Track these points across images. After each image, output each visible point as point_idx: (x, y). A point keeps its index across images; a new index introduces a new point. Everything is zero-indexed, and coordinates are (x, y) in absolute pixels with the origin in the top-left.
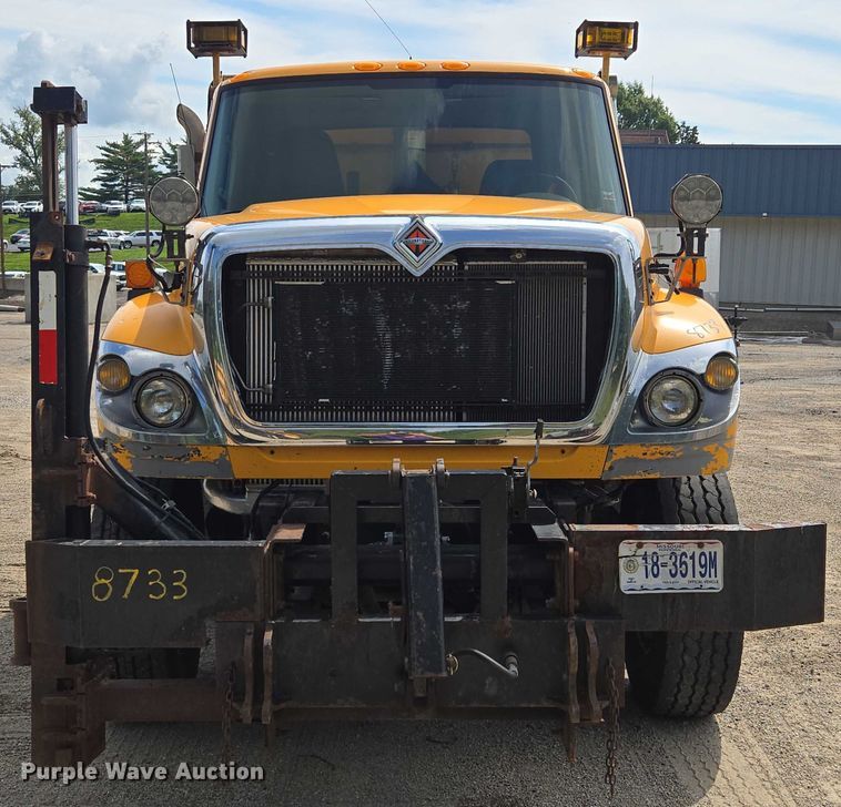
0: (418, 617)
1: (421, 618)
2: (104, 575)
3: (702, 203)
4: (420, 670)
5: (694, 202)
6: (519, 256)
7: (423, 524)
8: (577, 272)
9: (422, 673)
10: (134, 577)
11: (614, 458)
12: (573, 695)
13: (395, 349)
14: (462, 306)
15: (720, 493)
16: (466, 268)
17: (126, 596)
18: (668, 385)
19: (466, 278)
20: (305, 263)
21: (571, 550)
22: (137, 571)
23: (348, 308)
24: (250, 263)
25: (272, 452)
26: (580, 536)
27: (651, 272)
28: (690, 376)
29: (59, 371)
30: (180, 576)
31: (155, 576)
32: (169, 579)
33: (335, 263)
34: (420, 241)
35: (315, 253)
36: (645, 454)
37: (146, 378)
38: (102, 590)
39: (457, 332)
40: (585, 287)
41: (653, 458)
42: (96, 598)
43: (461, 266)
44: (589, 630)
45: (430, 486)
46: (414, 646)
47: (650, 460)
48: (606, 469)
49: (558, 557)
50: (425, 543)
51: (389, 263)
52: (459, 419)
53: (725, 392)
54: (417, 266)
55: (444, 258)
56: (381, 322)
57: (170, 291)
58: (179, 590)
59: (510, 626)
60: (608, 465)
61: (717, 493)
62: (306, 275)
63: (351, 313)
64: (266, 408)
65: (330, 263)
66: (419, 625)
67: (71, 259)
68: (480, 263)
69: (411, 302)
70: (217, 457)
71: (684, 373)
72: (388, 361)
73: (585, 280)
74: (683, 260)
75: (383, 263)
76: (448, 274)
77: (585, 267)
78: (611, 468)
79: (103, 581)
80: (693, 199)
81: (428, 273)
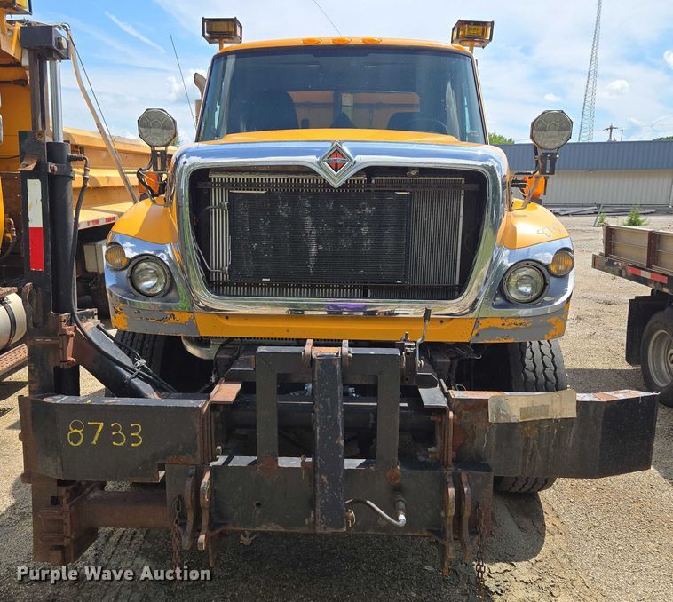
0: (322, 480)
1: (325, 481)
2: (77, 426)
3: (556, 133)
4: (323, 525)
5: (549, 133)
6: (413, 173)
7: (328, 399)
8: (457, 185)
9: (325, 528)
10: (100, 428)
11: (480, 327)
12: (449, 533)
13: (318, 242)
14: (369, 211)
15: (553, 356)
16: (373, 181)
17: (94, 442)
18: (522, 273)
19: (373, 190)
20: (252, 176)
21: (451, 414)
22: (102, 424)
23: (284, 211)
24: (212, 176)
25: (227, 318)
26: (458, 402)
27: (512, 186)
28: (540, 266)
29: (46, 261)
30: (136, 429)
31: (116, 428)
32: (127, 430)
33: (275, 177)
34: (339, 160)
35: (260, 169)
36: (503, 325)
37: (137, 260)
38: (75, 437)
39: (365, 230)
40: (462, 197)
41: (509, 327)
42: (72, 443)
43: (369, 180)
44: (464, 479)
45: (335, 367)
46: (318, 504)
47: (507, 329)
48: (474, 335)
49: (440, 420)
50: (330, 416)
51: (315, 178)
52: (365, 296)
53: (563, 277)
54: (336, 180)
55: (357, 174)
56: (309, 222)
57: (157, 196)
58: (136, 440)
59: (400, 473)
60: (475, 332)
61: (551, 356)
62: (253, 185)
63: (286, 216)
64: (225, 284)
65: (271, 177)
66: (323, 487)
67: (53, 170)
68: (383, 178)
69: (331, 207)
70: (187, 320)
71: (535, 264)
72: (313, 252)
73: (463, 192)
74: (537, 178)
75: (311, 177)
76: (359, 186)
77: (463, 182)
78: (477, 335)
79: (76, 431)
80: (549, 130)
81: (344, 186)
